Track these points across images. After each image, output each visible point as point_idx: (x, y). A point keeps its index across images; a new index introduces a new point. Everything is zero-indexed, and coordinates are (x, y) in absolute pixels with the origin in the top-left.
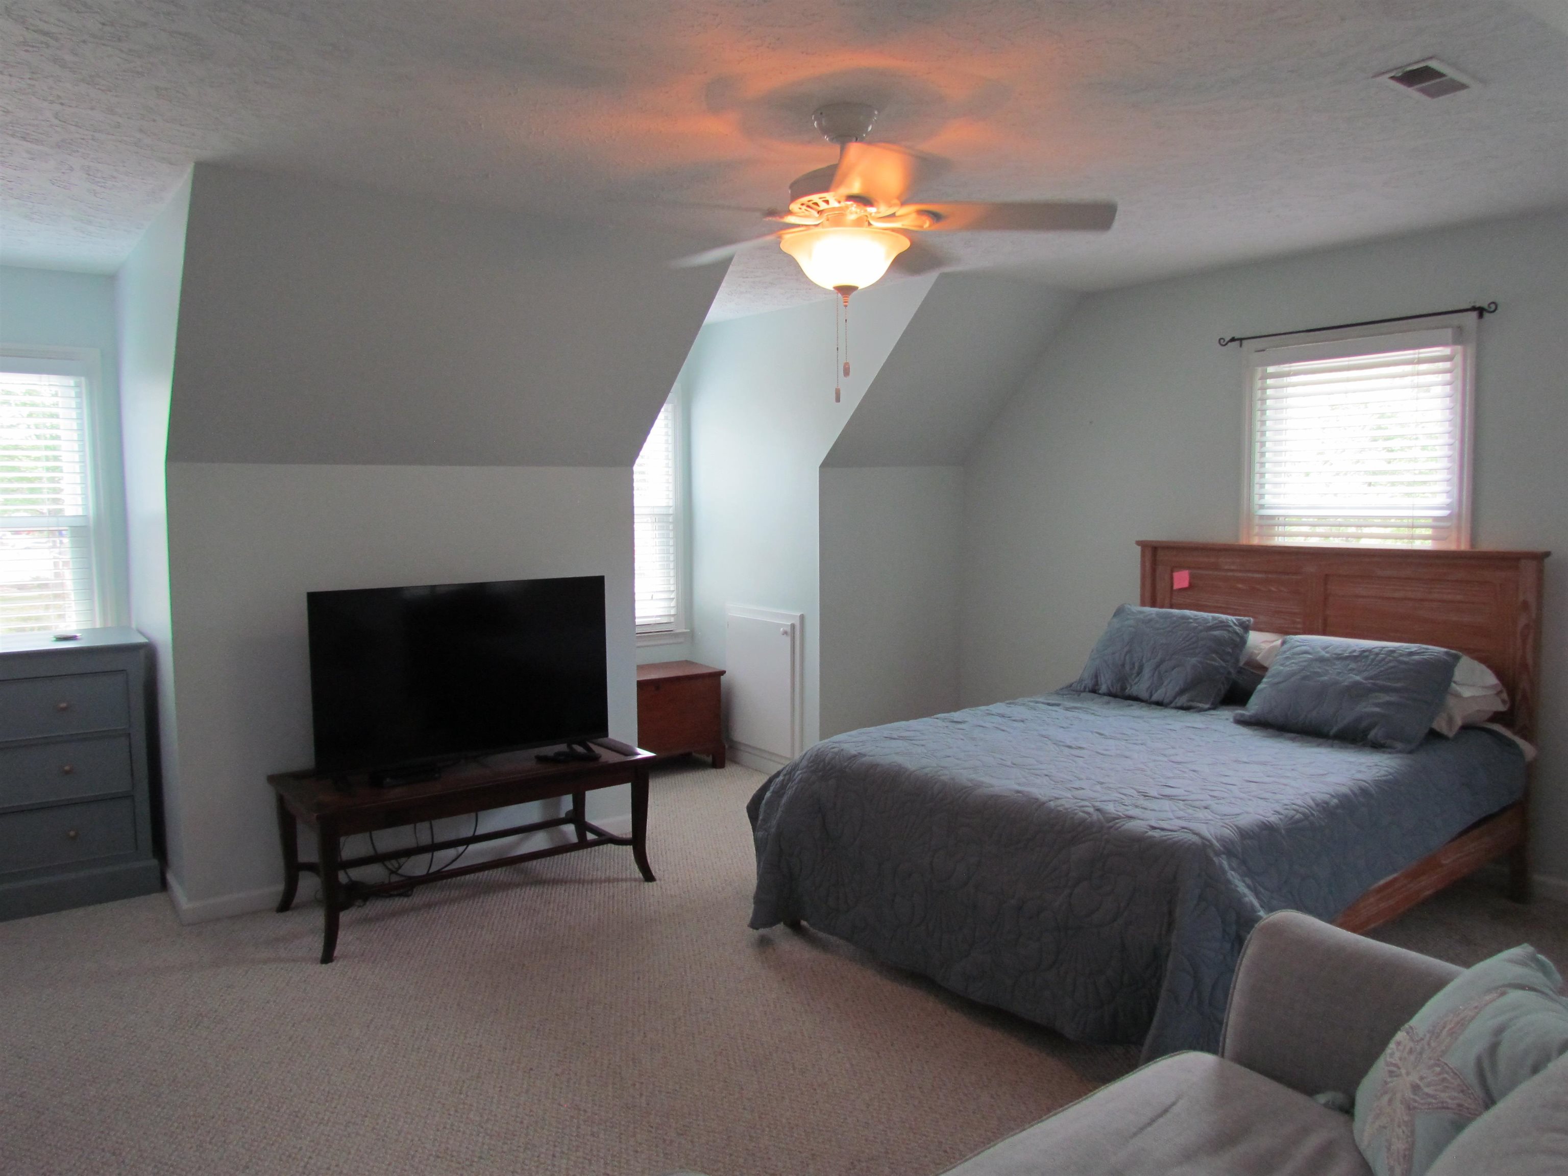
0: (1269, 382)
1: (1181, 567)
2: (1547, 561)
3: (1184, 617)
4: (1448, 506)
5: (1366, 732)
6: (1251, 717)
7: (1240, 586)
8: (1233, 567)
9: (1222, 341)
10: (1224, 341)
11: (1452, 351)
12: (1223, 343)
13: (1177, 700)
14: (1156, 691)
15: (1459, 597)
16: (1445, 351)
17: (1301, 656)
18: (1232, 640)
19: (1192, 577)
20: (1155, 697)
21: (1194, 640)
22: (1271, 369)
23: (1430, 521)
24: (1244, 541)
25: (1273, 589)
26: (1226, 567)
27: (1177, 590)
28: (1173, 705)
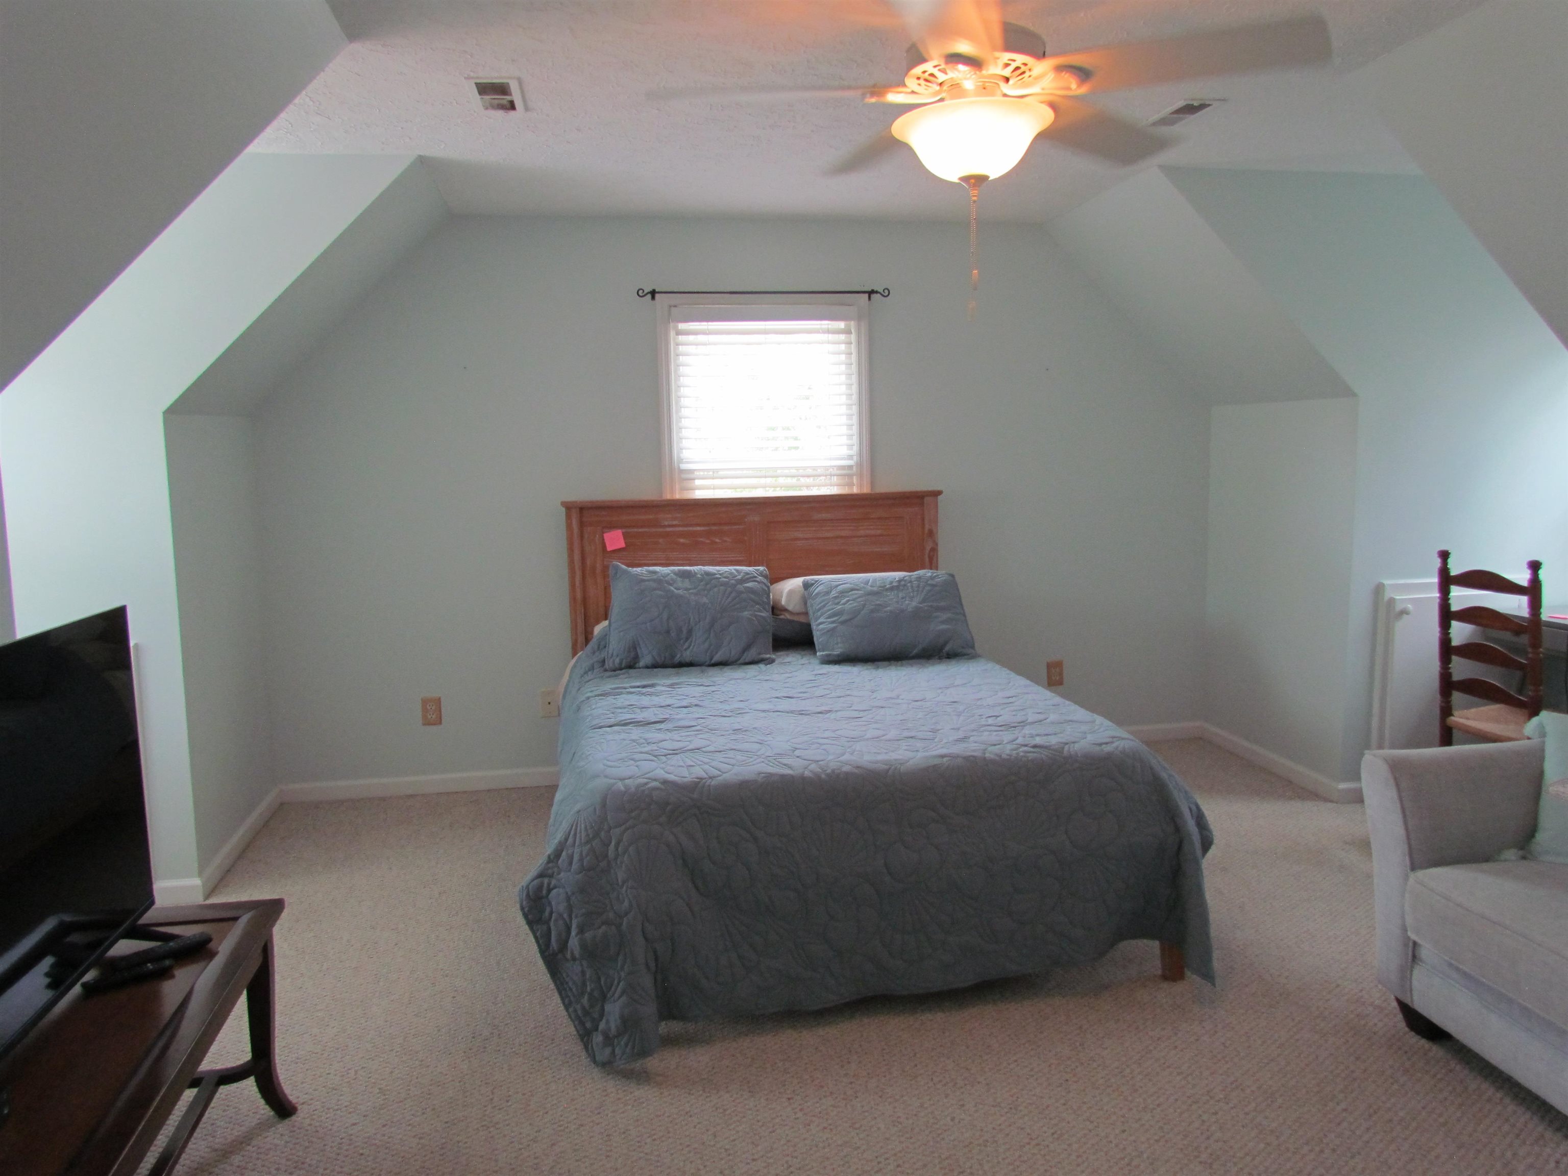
0: (681, 338)
1: (612, 526)
2: (940, 498)
3: (708, 574)
4: (850, 457)
5: (941, 649)
6: (838, 655)
7: (682, 540)
8: (675, 523)
9: (640, 292)
10: (644, 291)
11: (846, 326)
12: (640, 293)
13: (745, 654)
14: (717, 653)
15: (879, 532)
16: (841, 325)
17: (850, 593)
18: (763, 589)
19: (625, 536)
20: (716, 658)
21: (733, 595)
22: (682, 326)
23: (836, 472)
24: (668, 496)
25: (717, 540)
26: (666, 523)
27: (610, 551)
28: (741, 661)
